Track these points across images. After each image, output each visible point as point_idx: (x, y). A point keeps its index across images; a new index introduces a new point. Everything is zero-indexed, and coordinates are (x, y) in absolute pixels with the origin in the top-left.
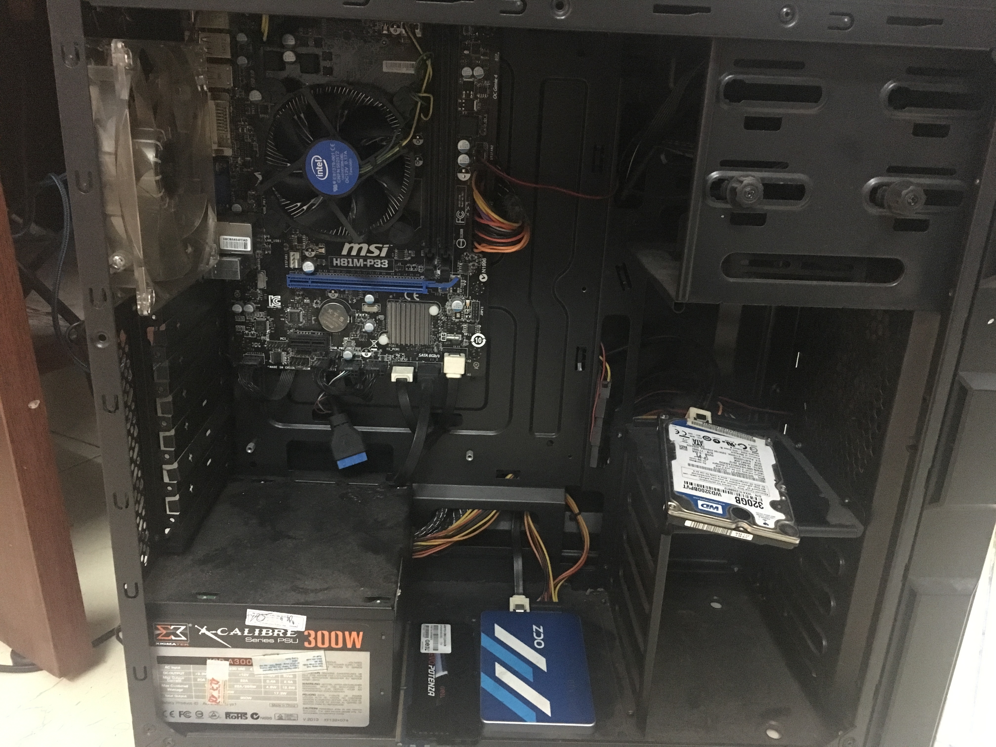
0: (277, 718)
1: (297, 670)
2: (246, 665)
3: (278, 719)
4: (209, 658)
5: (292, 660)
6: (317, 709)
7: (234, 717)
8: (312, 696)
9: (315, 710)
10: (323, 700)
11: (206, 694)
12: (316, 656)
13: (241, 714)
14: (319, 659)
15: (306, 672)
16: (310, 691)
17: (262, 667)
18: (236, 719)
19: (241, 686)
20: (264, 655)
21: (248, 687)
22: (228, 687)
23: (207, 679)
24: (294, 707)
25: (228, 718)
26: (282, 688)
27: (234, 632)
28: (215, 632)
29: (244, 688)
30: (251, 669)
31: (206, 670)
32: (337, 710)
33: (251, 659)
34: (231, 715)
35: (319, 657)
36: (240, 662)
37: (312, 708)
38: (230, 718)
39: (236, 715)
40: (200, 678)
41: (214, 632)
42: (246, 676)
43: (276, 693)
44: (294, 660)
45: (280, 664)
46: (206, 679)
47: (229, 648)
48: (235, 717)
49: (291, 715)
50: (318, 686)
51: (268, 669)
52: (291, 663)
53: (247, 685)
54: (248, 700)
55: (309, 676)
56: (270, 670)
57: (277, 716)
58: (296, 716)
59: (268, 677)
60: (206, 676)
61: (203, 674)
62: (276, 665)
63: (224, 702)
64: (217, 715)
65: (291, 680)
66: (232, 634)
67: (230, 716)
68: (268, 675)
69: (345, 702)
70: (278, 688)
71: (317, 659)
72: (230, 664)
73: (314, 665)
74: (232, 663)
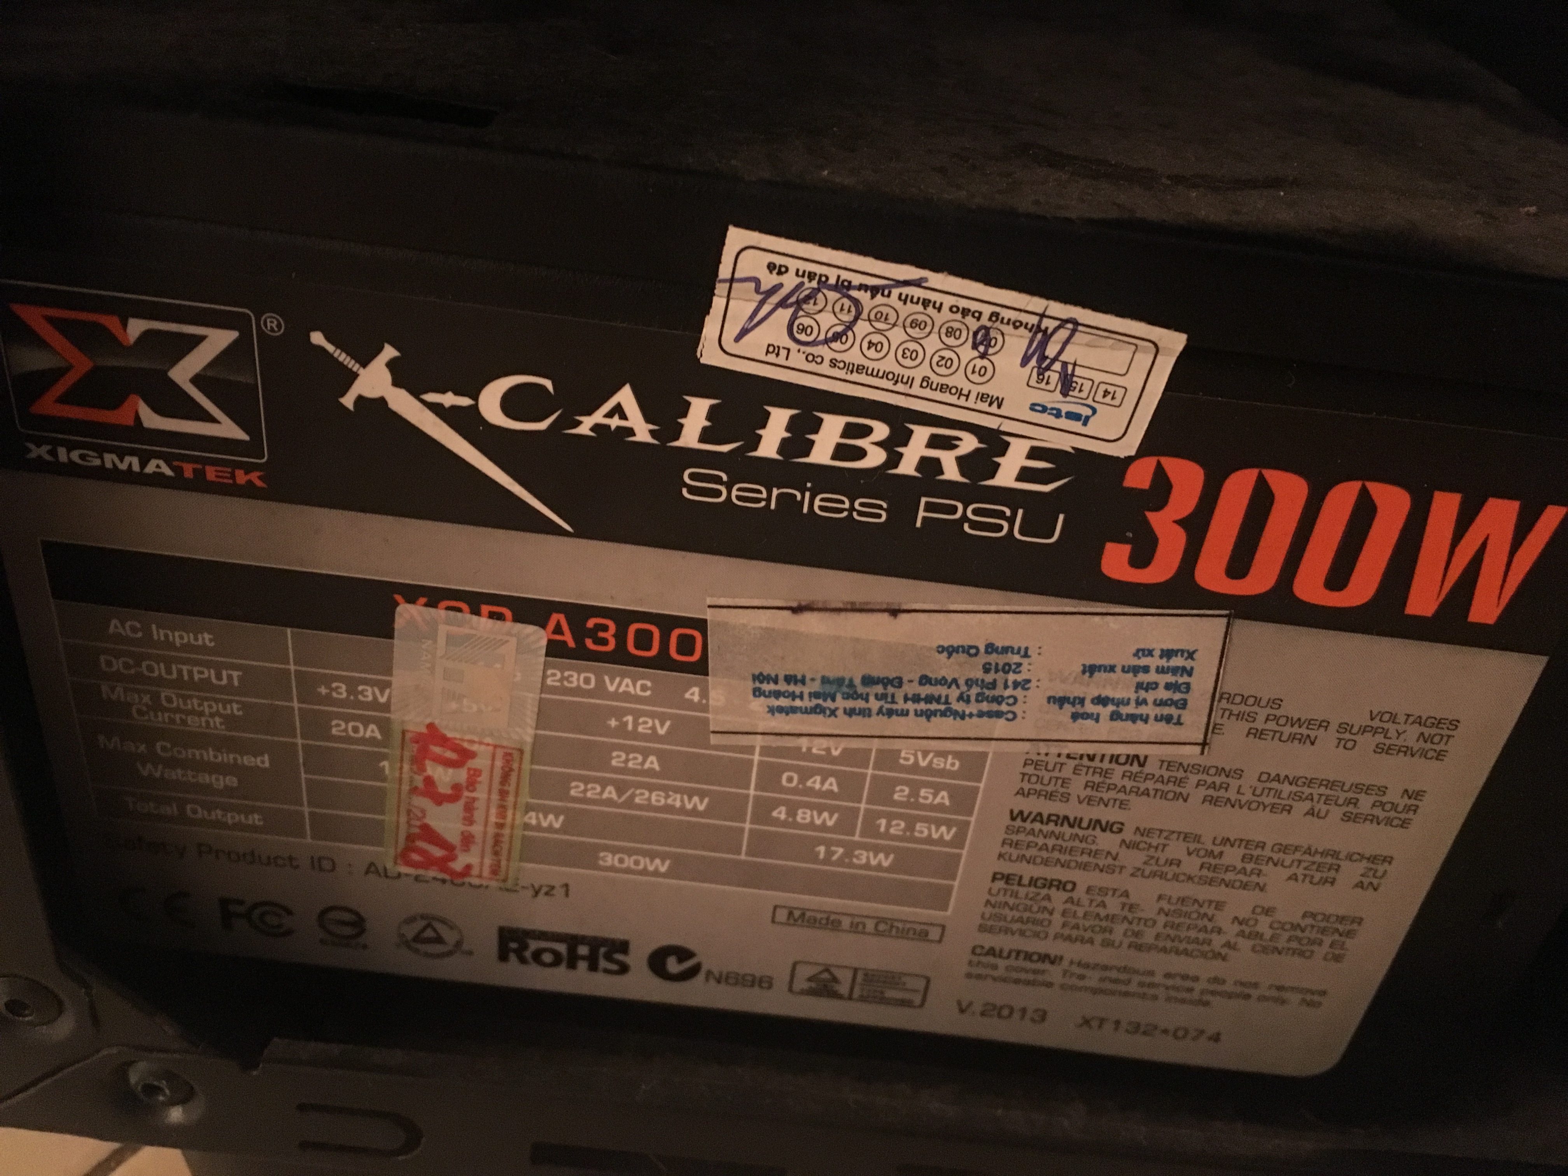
0: (801, 984)
1: (1000, 727)
2: (663, 662)
3: (811, 992)
4: (412, 593)
5: (983, 659)
6: (1054, 960)
7: (547, 958)
8: (1053, 892)
9: (1047, 966)
10: (1109, 918)
11: (388, 818)
12: (1159, 647)
13: (595, 943)
14: (1175, 671)
15: (1054, 749)
16: (1046, 862)
17: (767, 687)
18: (562, 969)
19: (610, 793)
20: (797, 610)
21: (657, 798)
22: (525, 788)
23: (397, 729)
24: (923, 936)
25: (513, 957)
26: (870, 829)
27: (598, 417)
28: (465, 401)
29: (629, 804)
30: (694, 694)
31: (389, 671)
32: (1178, 982)
33: (701, 625)
34: (534, 945)
35: (1177, 661)
36: (621, 636)
37: (1028, 956)
38: (523, 960)
39: (562, 948)
40: (347, 718)
41: (449, 399)
42: (653, 736)
43: (829, 853)
44: (993, 658)
45: (898, 682)
46: (385, 726)
47: (558, 531)
48: (557, 955)
49: (892, 979)
50: (1106, 841)
51: (807, 703)
52: (970, 683)
53: (651, 788)
54: (644, 872)
55: (1067, 772)
56: (817, 710)
57: (804, 972)
58: (921, 984)
59: (795, 753)
60: (386, 707)
61: (369, 693)
62: (868, 681)
63: (495, 871)
64: (450, 937)
65: (937, 788)
66: (585, 426)
67: (525, 947)
68: (804, 743)
69: (1245, 944)
70: (846, 825)
71: (1161, 670)
72: (555, 650)
73: (1124, 710)
74: (568, 638)
